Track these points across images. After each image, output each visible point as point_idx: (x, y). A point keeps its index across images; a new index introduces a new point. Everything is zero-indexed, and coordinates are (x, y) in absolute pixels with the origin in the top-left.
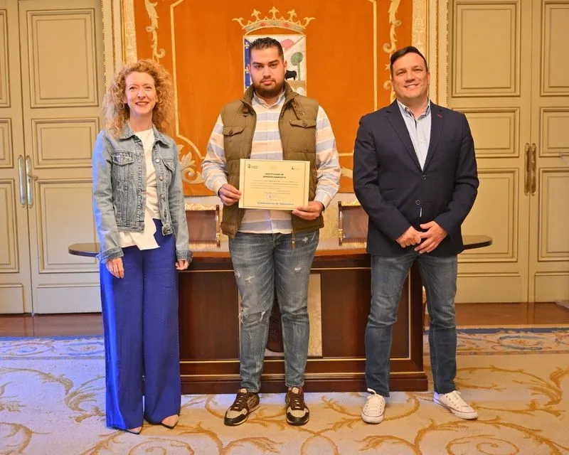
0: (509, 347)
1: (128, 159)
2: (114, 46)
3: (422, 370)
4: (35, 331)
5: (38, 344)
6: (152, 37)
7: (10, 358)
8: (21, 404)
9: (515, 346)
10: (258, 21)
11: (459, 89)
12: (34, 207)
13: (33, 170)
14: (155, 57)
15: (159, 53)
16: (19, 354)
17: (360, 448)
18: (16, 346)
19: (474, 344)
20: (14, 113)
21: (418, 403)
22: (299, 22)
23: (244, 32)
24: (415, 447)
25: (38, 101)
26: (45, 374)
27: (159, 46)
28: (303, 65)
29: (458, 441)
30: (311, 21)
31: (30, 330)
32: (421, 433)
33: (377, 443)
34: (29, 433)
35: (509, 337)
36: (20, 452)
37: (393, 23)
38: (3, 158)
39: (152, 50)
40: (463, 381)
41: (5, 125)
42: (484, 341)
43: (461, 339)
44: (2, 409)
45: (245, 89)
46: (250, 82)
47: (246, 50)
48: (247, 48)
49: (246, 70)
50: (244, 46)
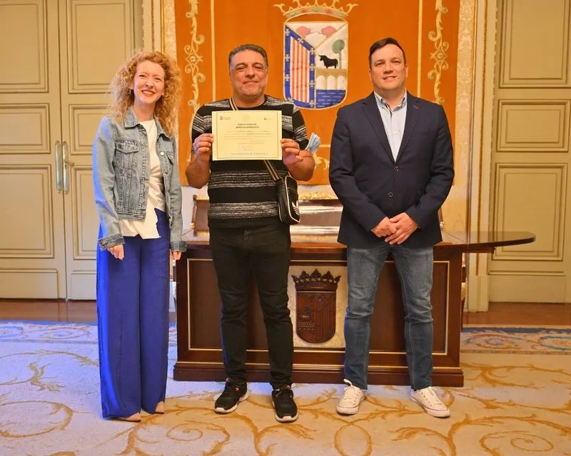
0: (551, 347)
1: (133, 148)
3: (458, 366)
4: (69, 316)
5: (74, 329)
6: (192, 22)
7: (48, 341)
8: (60, 385)
9: (556, 346)
10: (300, 7)
11: (507, 79)
12: (70, 193)
13: (69, 156)
14: (194, 44)
15: (198, 39)
16: (55, 337)
17: (394, 438)
18: (52, 330)
19: (513, 343)
20: (52, 98)
21: (452, 397)
22: (342, 8)
23: (285, 18)
24: (449, 439)
25: (76, 87)
26: (82, 358)
27: (198, 33)
28: (345, 53)
29: (493, 436)
30: (353, 8)
31: (63, 316)
32: (455, 427)
33: (410, 435)
34: (70, 411)
35: (550, 337)
36: (62, 429)
37: (440, 10)
38: (40, 143)
39: (191, 36)
40: (500, 379)
41: (42, 111)
42: (524, 341)
43: (500, 338)
44: (42, 389)
45: (285, 78)
46: (289, 70)
47: (286, 37)
48: (288, 35)
49: (285, 58)
50: (285, 33)
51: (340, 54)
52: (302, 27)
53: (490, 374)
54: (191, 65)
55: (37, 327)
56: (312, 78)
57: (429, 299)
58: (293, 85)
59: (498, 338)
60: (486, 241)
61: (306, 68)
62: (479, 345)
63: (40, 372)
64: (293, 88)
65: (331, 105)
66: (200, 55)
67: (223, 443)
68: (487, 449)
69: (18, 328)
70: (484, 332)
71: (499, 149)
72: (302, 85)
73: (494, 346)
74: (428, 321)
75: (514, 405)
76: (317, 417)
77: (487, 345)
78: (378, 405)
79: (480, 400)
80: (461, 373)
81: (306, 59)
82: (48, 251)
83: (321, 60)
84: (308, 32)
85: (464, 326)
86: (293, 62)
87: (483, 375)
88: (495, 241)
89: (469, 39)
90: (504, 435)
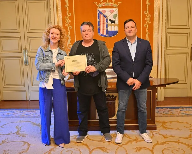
0: (183, 114)
1: (47, 58)
3: (155, 124)
4: (30, 107)
6: (67, 9)
8: (26, 134)
10: (102, 3)
11: (169, 26)
12: (29, 65)
13: (28, 53)
14: (68, 16)
15: (69, 14)
16: (25, 115)
17: (134, 151)
18: (24, 112)
19: (172, 112)
21: (153, 134)
22: (116, 4)
23: (98, 7)
24: (152, 151)
25: (29, 30)
26: (34, 123)
27: (69, 13)
28: (117, 18)
29: (166, 149)
30: (120, 3)
32: (154, 146)
33: (140, 150)
34: (29, 145)
35: (183, 110)
37: (148, 4)
38: (18, 49)
39: (67, 13)
40: (167, 127)
42: (175, 112)
44: (20, 136)
45: (98, 27)
46: (99, 24)
47: (98, 13)
49: (98, 20)
51: (116, 19)
52: (103, 10)
53: (165, 125)
54: (67, 23)
55: (19, 111)
56: (107, 27)
57: (145, 105)
58: (101, 29)
59: (167, 111)
61: (105, 24)
62: (161, 114)
63: (19, 129)
64: (101, 30)
65: (113, 36)
66: (70, 20)
70: (163, 109)
71: (167, 48)
72: (104, 29)
73: (166, 114)
74: (145, 112)
75: (172, 136)
76: (110, 144)
77: (164, 114)
78: (129, 138)
79: (162, 135)
80: (156, 126)
81: (105, 21)
82: (22, 84)
83: (110, 21)
84: (105, 12)
85: (157, 107)
86: (101, 22)
87: (162, 125)
88: (166, 83)
89: (157, 13)
90: (169, 148)
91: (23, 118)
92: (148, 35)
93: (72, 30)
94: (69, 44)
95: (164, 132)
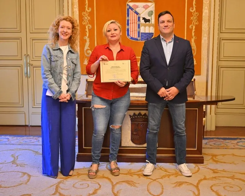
0: (242, 146)
1: (56, 59)
2: (68, 6)
3: (202, 155)
4: (30, 133)
6: (86, 2)
7: (20, 144)
8: (25, 164)
9: (244, 145)
11: (224, 29)
12: (31, 77)
13: (31, 61)
14: (87, 11)
15: (88, 9)
16: (24, 142)
17: (173, 186)
18: (22, 139)
19: (225, 144)
20: (23, 35)
21: (199, 168)
23: (127, 1)
24: (197, 187)
25: (33, 30)
26: (35, 152)
27: (89, 7)
28: (153, 16)
29: (216, 185)
31: (27, 132)
32: (200, 181)
33: (180, 185)
34: (29, 176)
35: (242, 142)
36: (26, 184)
38: (17, 55)
39: (85, 8)
40: (219, 160)
41: (18, 41)
42: (230, 143)
43: (220, 142)
44: (17, 166)
45: (127, 27)
46: (129, 24)
47: (127, 9)
48: (128, 8)
49: (127, 18)
50: (127, 7)
51: (151, 17)
52: (135, 5)
53: (215, 158)
54: (85, 21)
55: (15, 138)
56: (139, 27)
57: (184, 125)
58: (131, 31)
59: (219, 142)
60: (215, 100)
61: (136, 23)
62: (211, 145)
63: (16, 158)
64: (131, 32)
65: (147, 39)
66: (89, 17)
67: (98, 189)
68: (213, 191)
69: (6, 138)
70: (213, 139)
71: (220, 60)
72: (134, 30)
73: (217, 146)
75: (225, 171)
76: (140, 177)
77: (214, 145)
78: (166, 172)
79: (210, 169)
80: (203, 158)
81: (136, 19)
82: (21, 103)
83: (143, 19)
84: (137, 7)
85: (205, 137)
86: (131, 20)
87: (212, 158)
88: (218, 100)
89: (207, 11)
90: (220, 185)
91: (20, 146)
92: (194, 40)
93: (91, 31)
94: (87, 48)
95: (213, 166)
